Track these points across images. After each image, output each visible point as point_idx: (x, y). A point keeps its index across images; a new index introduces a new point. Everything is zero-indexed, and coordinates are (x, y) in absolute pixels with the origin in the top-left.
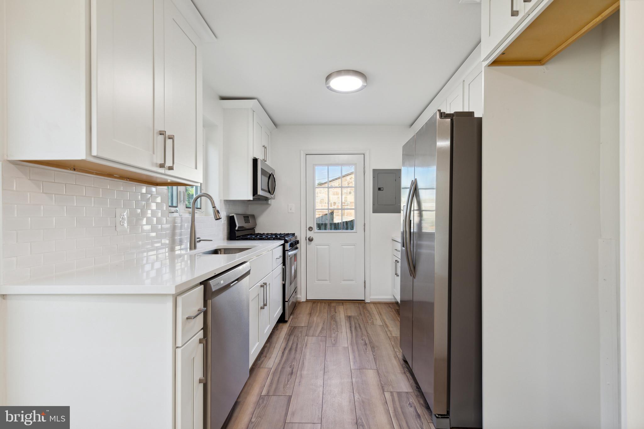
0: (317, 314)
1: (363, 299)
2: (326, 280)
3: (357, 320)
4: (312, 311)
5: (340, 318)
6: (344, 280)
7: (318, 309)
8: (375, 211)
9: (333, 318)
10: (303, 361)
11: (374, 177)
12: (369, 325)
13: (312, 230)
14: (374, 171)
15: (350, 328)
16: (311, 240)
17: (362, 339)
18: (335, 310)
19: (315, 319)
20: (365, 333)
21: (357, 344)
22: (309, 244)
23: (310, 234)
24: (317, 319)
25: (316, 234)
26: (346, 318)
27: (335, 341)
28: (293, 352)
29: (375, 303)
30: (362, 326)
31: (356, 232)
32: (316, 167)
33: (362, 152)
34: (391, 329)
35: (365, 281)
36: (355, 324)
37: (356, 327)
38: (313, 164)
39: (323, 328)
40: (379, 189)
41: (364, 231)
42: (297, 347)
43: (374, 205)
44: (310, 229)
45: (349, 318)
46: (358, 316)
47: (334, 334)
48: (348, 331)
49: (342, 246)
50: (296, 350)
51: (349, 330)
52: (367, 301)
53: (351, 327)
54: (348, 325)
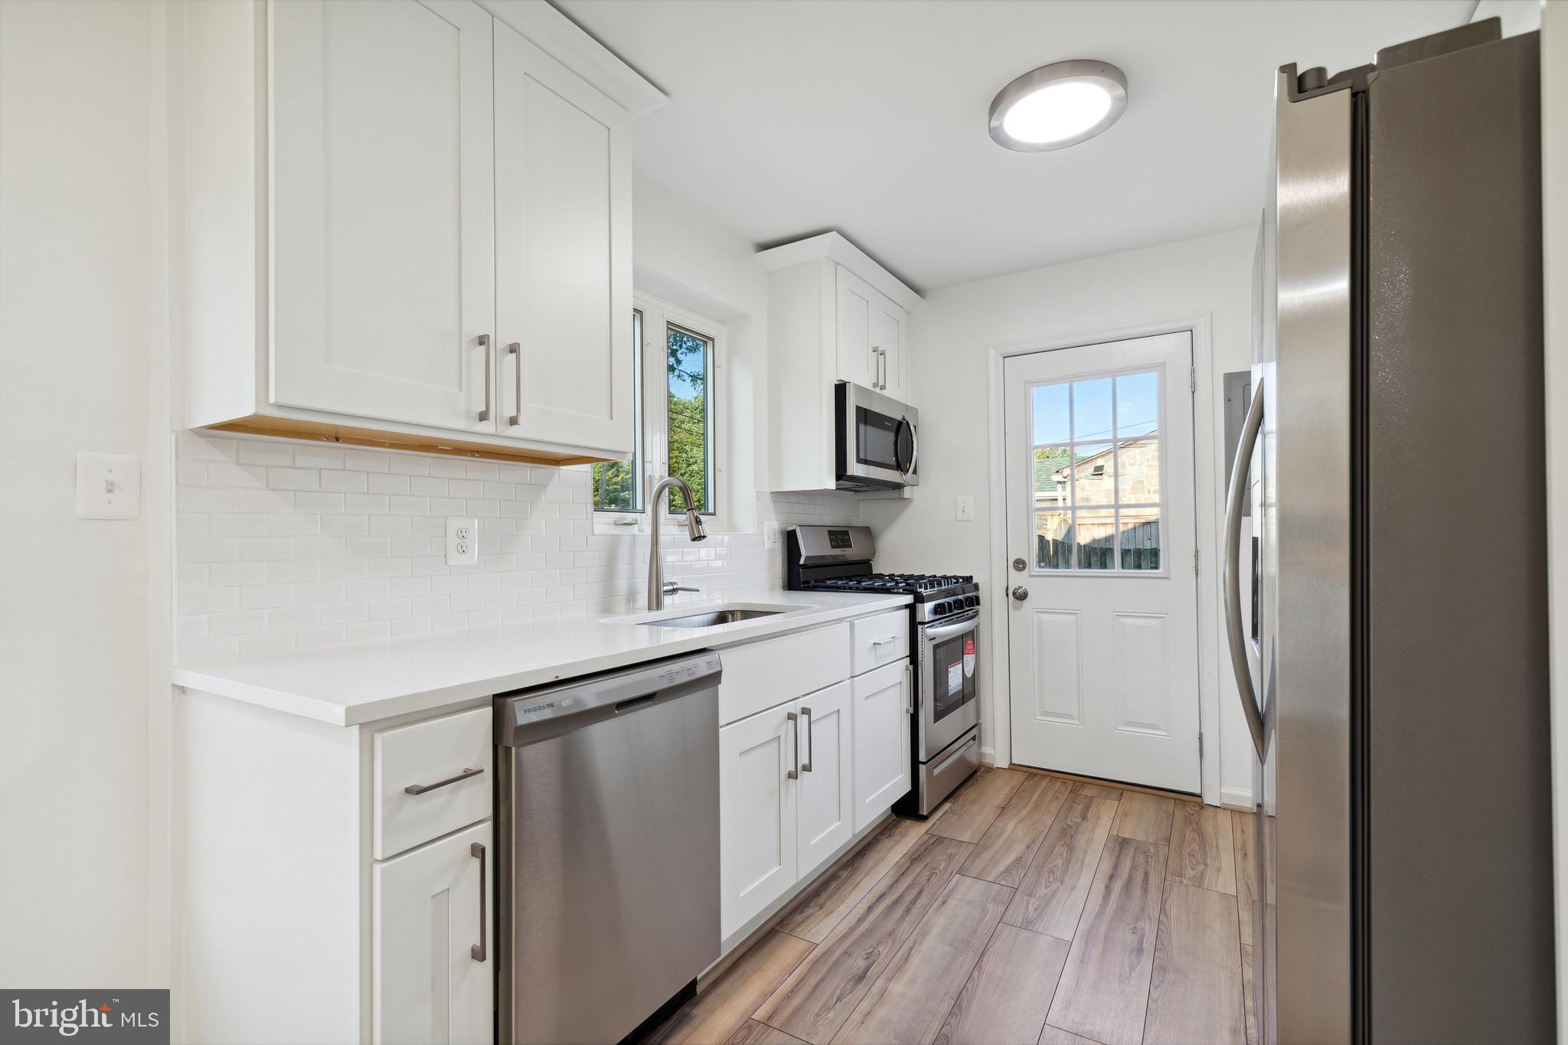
0: (1024, 813)
1: (1197, 791)
2: (1069, 716)
3: (1147, 857)
4: (1013, 802)
5: (1090, 840)
6: (1128, 724)
7: (1035, 797)
9: (1067, 836)
10: (911, 949)
11: (1228, 400)
12: (1181, 883)
13: (1024, 568)
14: (1232, 379)
15: (1107, 880)
16: (1021, 596)
17: (1134, 927)
18: (1087, 809)
19: (1010, 826)
20: (1153, 908)
21: (1105, 941)
22: (1017, 608)
23: (1018, 580)
24: (1016, 827)
25: (1040, 582)
26: (1110, 844)
27: (1040, 910)
28: (900, 911)
30: (1154, 881)
31: (1167, 578)
32: (1035, 389)
33: (1186, 324)
35: (1201, 735)
36: (1133, 869)
37: (1129, 883)
38: (1025, 382)
39: (1019, 859)
41: (1197, 575)
42: (914, 902)
44: (1020, 565)
45: (1123, 844)
46: (1156, 845)
47: (1046, 887)
48: (1099, 887)
49: (1122, 619)
50: (908, 910)
51: (1103, 886)
52: (1209, 799)
53: (1112, 877)
54: (1106, 867)
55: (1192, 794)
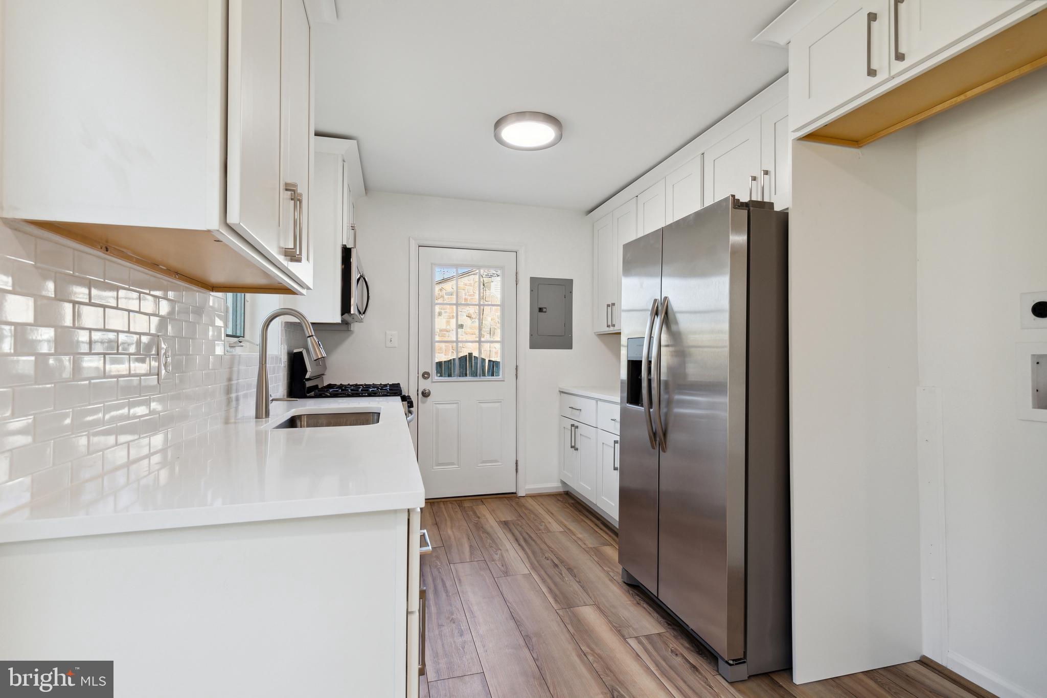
0: (449, 523)
1: (514, 491)
2: (452, 464)
3: (521, 527)
4: (438, 519)
5: (492, 527)
6: (483, 462)
7: (446, 515)
8: (533, 346)
9: (479, 526)
10: (469, 607)
11: (532, 290)
12: (543, 533)
13: (428, 378)
14: (533, 280)
15: (516, 542)
16: (426, 394)
17: (546, 557)
18: (475, 513)
19: (450, 532)
20: (543, 546)
21: (542, 568)
22: (423, 402)
23: (425, 385)
24: (453, 532)
25: (440, 387)
26: (501, 526)
27: (504, 566)
28: (443, 594)
29: (534, 496)
30: (533, 536)
31: (504, 381)
32: (437, 269)
33: (515, 249)
34: (580, 536)
35: (517, 461)
36: (521, 533)
37: (525, 540)
38: (432, 264)
39: (471, 546)
40: (541, 310)
41: (517, 378)
42: (445, 586)
43: (531, 335)
44: (426, 375)
45: (505, 524)
46: (518, 520)
47: (497, 554)
48: (516, 545)
49: (481, 404)
50: (446, 590)
51: (518, 545)
52: (521, 493)
53: (517, 540)
54: (510, 536)
55: (512, 493)
